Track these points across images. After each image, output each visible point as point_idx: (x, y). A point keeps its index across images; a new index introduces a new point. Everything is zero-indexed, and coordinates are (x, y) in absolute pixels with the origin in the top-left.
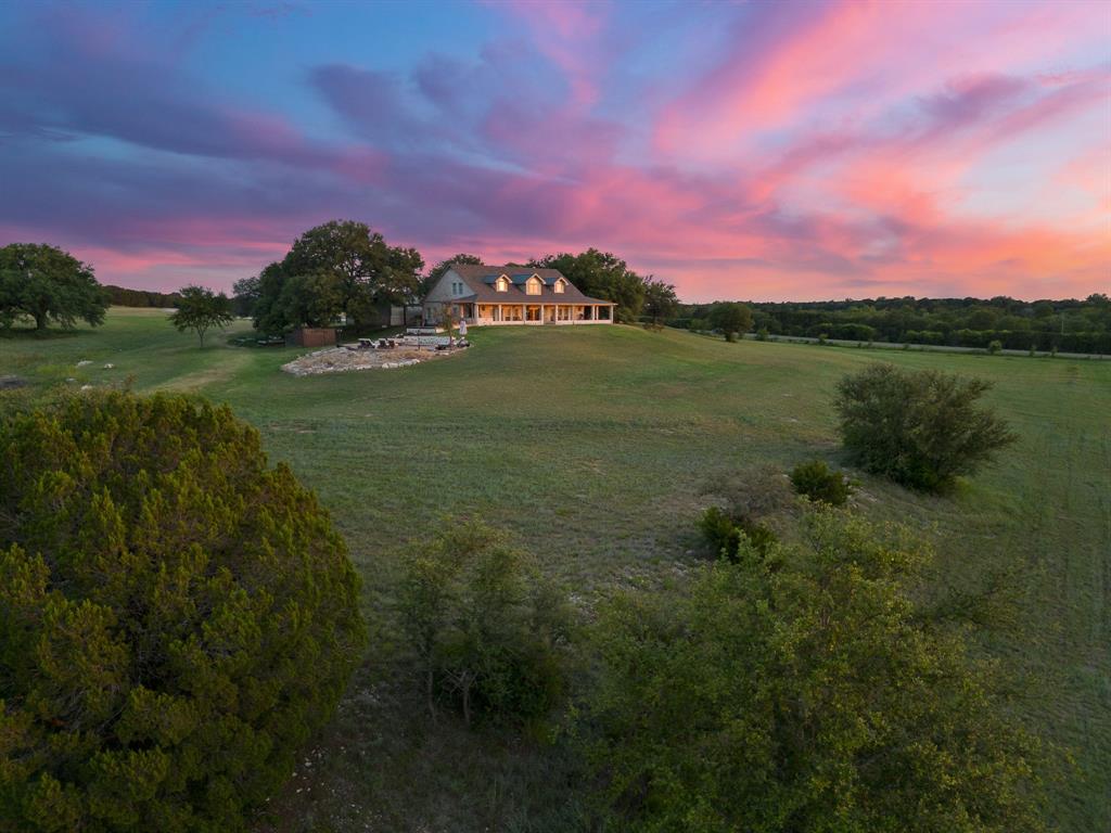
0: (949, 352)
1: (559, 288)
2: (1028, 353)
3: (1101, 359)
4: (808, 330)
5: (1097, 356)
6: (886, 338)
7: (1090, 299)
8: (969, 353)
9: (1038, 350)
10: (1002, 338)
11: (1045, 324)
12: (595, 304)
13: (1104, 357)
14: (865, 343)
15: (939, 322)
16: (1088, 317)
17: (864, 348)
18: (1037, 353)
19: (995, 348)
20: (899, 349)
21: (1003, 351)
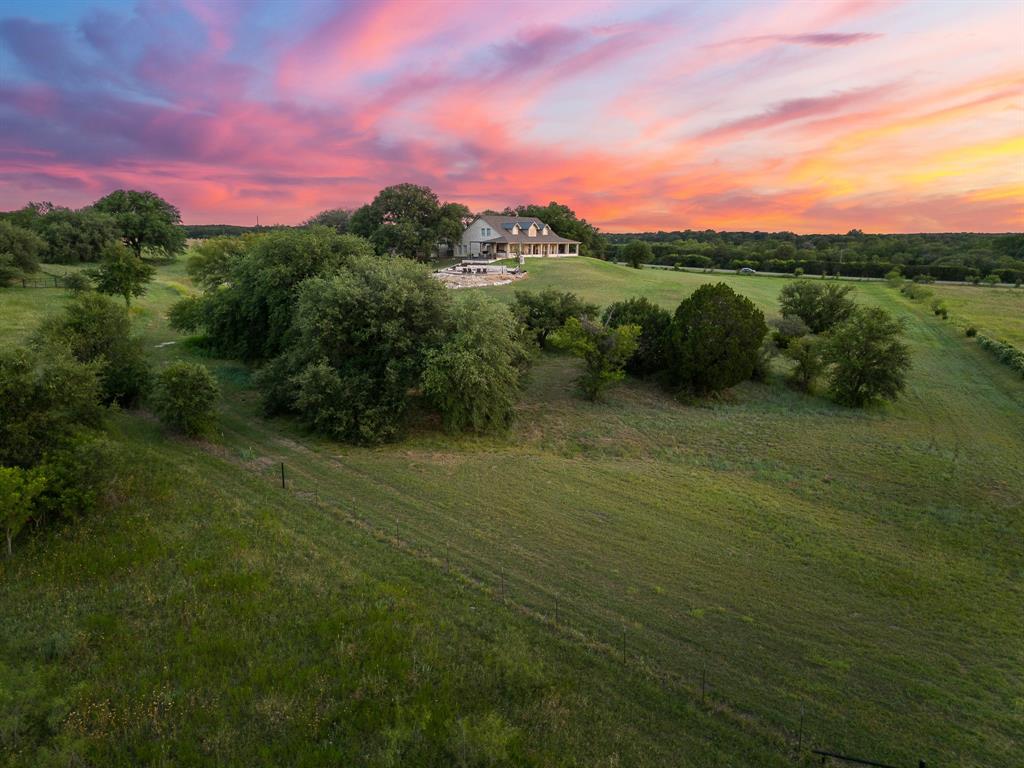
0: (769, 276)
1: (545, 232)
2: (820, 276)
3: (868, 281)
4: (660, 259)
5: (866, 279)
6: (719, 265)
7: (850, 234)
8: (783, 277)
9: (828, 274)
10: (801, 265)
11: (825, 255)
12: (568, 242)
13: (871, 279)
14: (708, 270)
15: (754, 253)
16: (856, 249)
17: (709, 273)
18: (827, 277)
19: (798, 273)
20: (733, 274)
21: (805, 275)
